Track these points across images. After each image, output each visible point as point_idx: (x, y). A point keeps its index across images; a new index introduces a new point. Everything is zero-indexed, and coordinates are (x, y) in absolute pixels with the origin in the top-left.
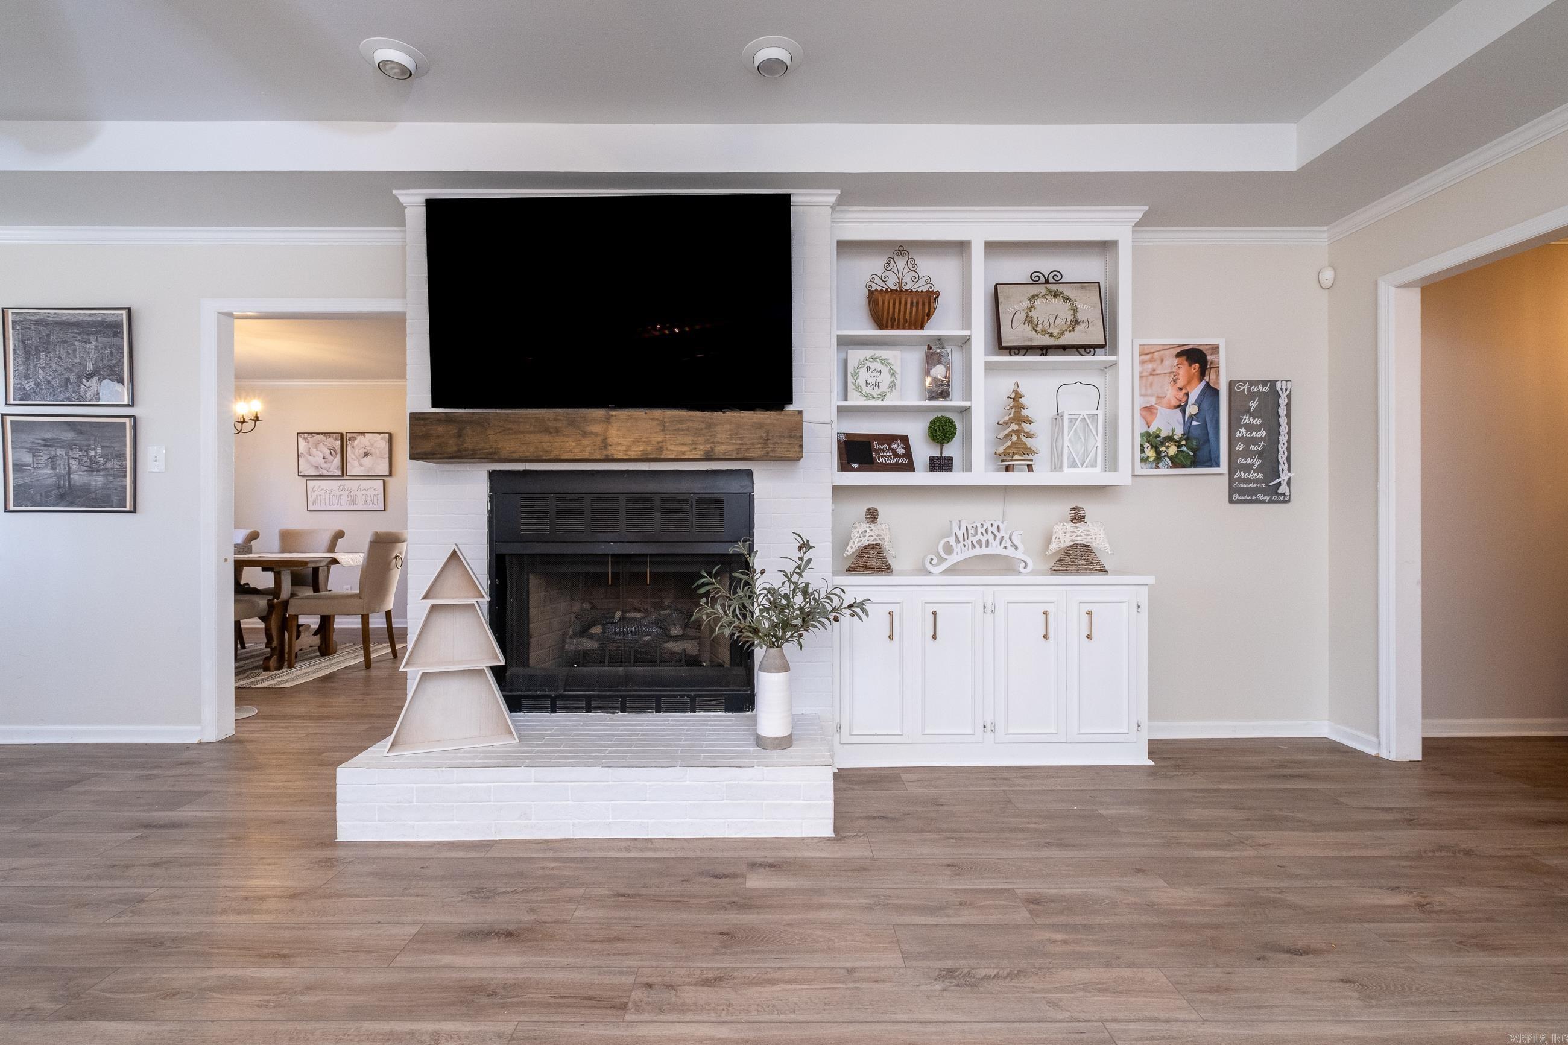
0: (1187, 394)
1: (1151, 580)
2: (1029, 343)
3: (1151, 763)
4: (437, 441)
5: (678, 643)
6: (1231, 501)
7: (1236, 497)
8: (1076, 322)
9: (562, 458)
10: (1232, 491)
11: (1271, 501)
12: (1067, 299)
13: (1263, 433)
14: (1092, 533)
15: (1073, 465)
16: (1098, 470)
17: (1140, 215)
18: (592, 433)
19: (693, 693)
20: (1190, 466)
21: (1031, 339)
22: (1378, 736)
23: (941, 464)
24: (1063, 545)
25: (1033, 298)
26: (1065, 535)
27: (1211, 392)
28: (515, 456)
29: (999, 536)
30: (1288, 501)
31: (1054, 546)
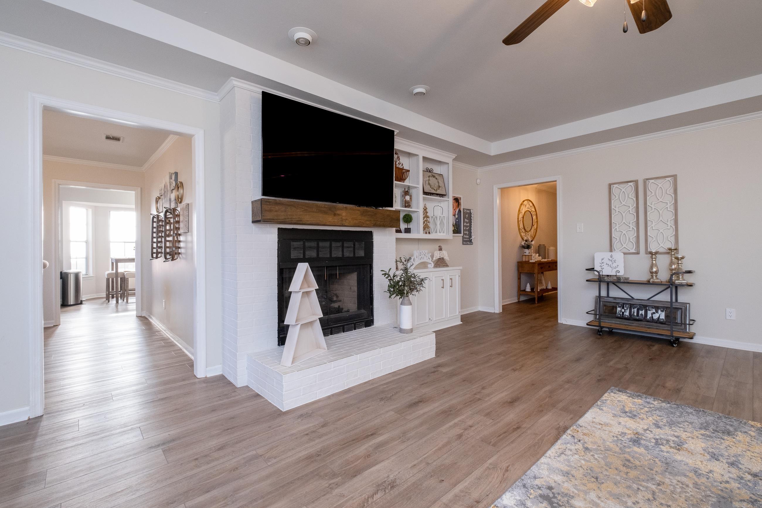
0: (456, 211)
1: (461, 268)
2: (430, 192)
3: (462, 323)
4: (276, 213)
5: (336, 304)
6: (463, 244)
7: (464, 243)
8: (439, 187)
9: (327, 224)
10: (463, 241)
11: (470, 244)
12: (436, 179)
13: (468, 224)
14: (445, 254)
15: (440, 232)
16: (445, 234)
17: (455, 157)
18: (338, 214)
19: (355, 322)
20: (456, 233)
21: (430, 191)
22: (494, 307)
23: (408, 231)
24: (437, 258)
25: (429, 177)
26: (437, 255)
27: (460, 211)
28: (309, 222)
29: (426, 255)
30: (472, 244)
31: (434, 259)
